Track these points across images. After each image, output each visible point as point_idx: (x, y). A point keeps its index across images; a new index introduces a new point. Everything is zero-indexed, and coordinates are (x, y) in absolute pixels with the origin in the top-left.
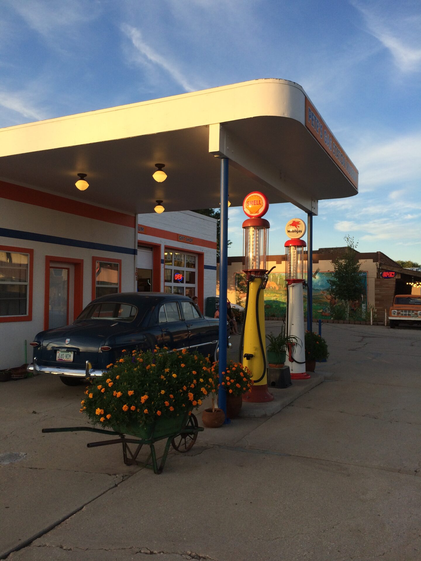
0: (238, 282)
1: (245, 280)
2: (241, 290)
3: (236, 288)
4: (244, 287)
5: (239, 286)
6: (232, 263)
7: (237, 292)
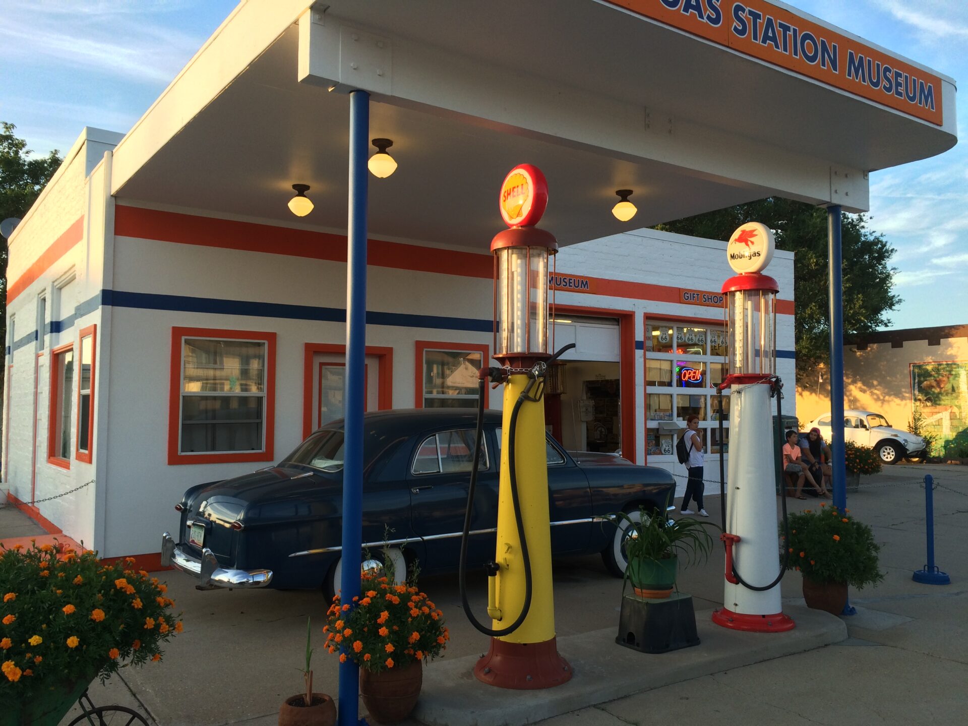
0: (920, 383)
1: (934, 377)
2: (926, 400)
3: (914, 395)
4: (934, 392)
5: (921, 390)
6: (905, 343)
7: (918, 403)
